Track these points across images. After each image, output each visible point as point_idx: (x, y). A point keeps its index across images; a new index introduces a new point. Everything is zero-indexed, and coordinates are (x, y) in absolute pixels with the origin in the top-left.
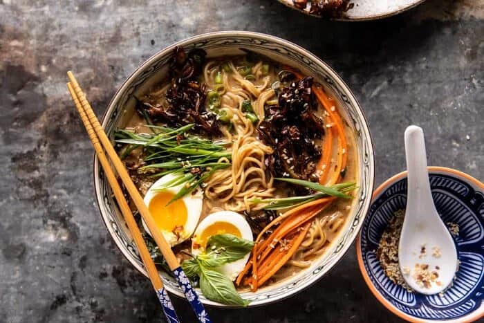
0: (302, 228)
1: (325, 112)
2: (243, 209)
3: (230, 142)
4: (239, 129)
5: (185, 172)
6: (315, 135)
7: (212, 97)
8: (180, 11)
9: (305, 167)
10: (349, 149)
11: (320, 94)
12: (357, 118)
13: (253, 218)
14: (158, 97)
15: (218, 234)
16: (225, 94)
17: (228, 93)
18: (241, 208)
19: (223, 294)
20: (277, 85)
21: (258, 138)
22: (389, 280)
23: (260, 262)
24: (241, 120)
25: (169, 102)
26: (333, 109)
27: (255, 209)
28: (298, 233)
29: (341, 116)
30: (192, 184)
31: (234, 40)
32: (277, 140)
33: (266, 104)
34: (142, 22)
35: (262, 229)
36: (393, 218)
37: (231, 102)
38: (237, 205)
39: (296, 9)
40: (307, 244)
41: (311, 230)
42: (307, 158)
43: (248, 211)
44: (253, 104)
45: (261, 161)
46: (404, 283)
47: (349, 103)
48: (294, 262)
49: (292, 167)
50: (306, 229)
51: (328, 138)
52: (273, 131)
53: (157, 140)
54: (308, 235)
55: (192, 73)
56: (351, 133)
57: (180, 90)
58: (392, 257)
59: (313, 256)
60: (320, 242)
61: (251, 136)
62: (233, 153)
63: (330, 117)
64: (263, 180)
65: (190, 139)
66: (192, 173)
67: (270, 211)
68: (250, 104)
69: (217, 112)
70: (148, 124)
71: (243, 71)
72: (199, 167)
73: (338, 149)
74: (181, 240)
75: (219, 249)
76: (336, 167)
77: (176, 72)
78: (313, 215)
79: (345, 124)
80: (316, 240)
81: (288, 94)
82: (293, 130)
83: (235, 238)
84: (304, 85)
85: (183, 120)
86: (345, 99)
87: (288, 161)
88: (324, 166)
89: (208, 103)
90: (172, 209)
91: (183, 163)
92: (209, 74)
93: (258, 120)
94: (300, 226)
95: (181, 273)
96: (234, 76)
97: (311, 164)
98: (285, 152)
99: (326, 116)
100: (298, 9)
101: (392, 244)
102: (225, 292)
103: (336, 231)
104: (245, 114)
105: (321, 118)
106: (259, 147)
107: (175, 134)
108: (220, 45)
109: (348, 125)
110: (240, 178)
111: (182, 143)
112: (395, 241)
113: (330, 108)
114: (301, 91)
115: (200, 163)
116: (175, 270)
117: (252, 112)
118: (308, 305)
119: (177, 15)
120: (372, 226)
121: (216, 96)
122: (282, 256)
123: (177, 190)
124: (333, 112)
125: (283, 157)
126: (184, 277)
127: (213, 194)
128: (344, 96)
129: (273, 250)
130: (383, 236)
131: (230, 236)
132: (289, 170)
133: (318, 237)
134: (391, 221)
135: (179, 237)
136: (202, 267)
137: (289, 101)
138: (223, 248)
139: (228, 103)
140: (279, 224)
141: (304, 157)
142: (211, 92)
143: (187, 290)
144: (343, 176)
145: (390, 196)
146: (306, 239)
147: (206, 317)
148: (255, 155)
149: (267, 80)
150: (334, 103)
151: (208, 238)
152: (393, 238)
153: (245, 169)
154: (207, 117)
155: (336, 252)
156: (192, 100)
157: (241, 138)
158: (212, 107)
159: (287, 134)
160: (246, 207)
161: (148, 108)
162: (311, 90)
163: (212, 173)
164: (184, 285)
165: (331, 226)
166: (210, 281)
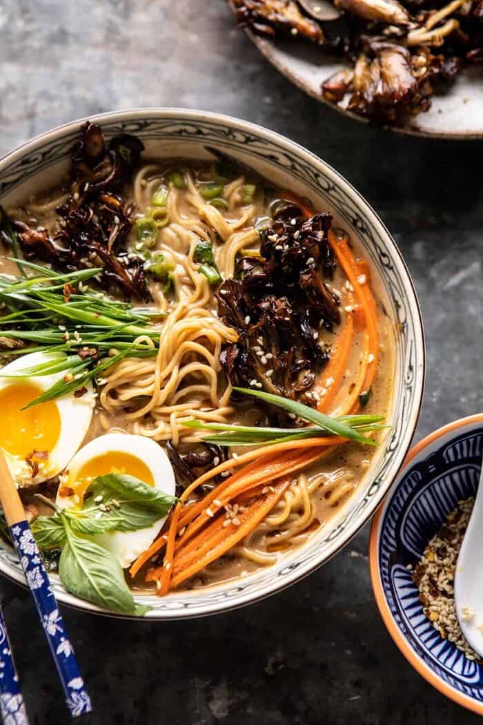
0: (272, 488)
1: (347, 284)
2: (166, 437)
3: (162, 312)
4: (183, 292)
5: (69, 353)
6: (322, 321)
7: (143, 228)
8: (116, 86)
9: (295, 377)
10: (382, 356)
11: (343, 251)
12: (402, 297)
13: (182, 457)
14: (42, 214)
15: (111, 473)
16: (167, 225)
17: (173, 225)
18: (163, 433)
19: (99, 584)
20: (265, 222)
21: (215, 313)
22: (431, 628)
23: (182, 541)
24: (188, 275)
25: (61, 226)
26: (362, 279)
27: (189, 440)
28: (263, 497)
29: (374, 294)
30: (78, 376)
31: (195, 128)
32: (248, 319)
33: (238, 255)
34: (44, 95)
35: (196, 478)
36: (456, 510)
37: (177, 241)
38: (156, 427)
39: (324, 101)
40: (276, 520)
41: (288, 496)
42: (300, 362)
43: (175, 441)
44: (216, 250)
45: (213, 353)
46: (460, 638)
47: (391, 268)
48: (247, 552)
49: (269, 372)
50: (279, 490)
51: (346, 330)
52: (242, 299)
53: (27, 287)
54: (282, 504)
55: (111, 177)
56: (388, 327)
57: (84, 206)
58: (443, 586)
59: (284, 545)
60: (301, 521)
61: (204, 307)
62: (163, 332)
63: (354, 293)
64: (212, 390)
65: (88, 296)
66: (81, 356)
67: (215, 446)
68: (210, 249)
69: (148, 256)
70: (16, 258)
71: (207, 191)
72: (96, 347)
73: (362, 355)
74: (40, 479)
75: (108, 503)
76: (354, 385)
77: (81, 171)
78: (297, 467)
79: (380, 311)
80: (296, 516)
81: (280, 236)
82: (282, 303)
83: (140, 485)
84: (313, 226)
85: (82, 260)
86: (385, 260)
87: (264, 360)
88: (330, 381)
89: (132, 237)
90: (32, 417)
91: (67, 335)
92: (143, 188)
93: (221, 280)
94: (268, 485)
95: (24, 533)
96: (189, 197)
97: (307, 373)
98: (261, 343)
99: (348, 290)
100: (328, 103)
101: (446, 561)
102: (104, 582)
103: (336, 504)
104: (198, 266)
105: (337, 292)
106: (215, 327)
107: (62, 282)
108: (171, 134)
109: (385, 312)
110: (168, 378)
111: (71, 300)
112: (452, 556)
113: (356, 276)
114: (305, 234)
115: (98, 340)
116: (14, 526)
117: (211, 264)
118: (271, 660)
119: (110, 92)
120: (411, 516)
121: (149, 227)
122: (227, 536)
123: (47, 382)
124: (362, 286)
125: (255, 352)
126: (30, 541)
127: (114, 402)
128: (384, 255)
129: (211, 521)
130: (431, 543)
131: (132, 480)
132: (263, 376)
133: (300, 511)
134: (451, 517)
135: (36, 471)
136: (69, 531)
137: (279, 247)
138: (117, 503)
139: (170, 244)
140: (230, 475)
141: (294, 358)
142: (141, 218)
143: (31, 567)
144: (363, 403)
145: (452, 464)
146: (275, 510)
147: (58, 623)
148: (204, 340)
149: (247, 212)
150: (366, 270)
151: (89, 479)
152: (450, 550)
153: (182, 366)
154: (127, 262)
155: (327, 540)
156: (105, 227)
157: (184, 307)
158: (139, 246)
159: (269, 311)
160: (171, 433)
161: (22, 230)
162: (325, 236)
163: (118, 361)
164: (28, 555)
165: (327, 495)
166: (79, 559)
